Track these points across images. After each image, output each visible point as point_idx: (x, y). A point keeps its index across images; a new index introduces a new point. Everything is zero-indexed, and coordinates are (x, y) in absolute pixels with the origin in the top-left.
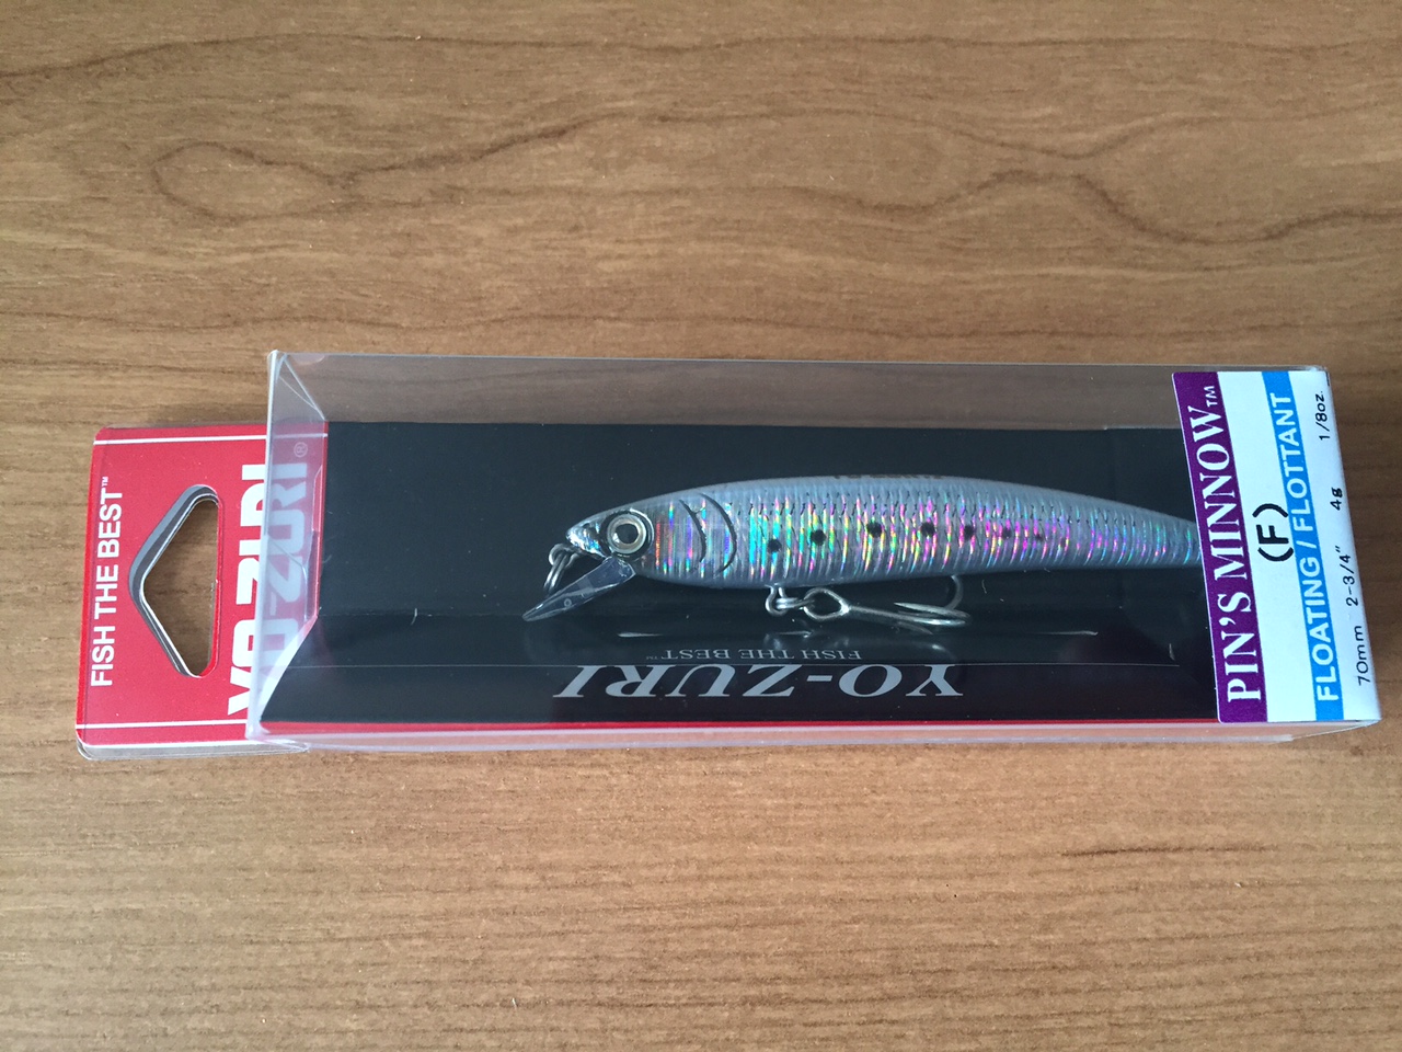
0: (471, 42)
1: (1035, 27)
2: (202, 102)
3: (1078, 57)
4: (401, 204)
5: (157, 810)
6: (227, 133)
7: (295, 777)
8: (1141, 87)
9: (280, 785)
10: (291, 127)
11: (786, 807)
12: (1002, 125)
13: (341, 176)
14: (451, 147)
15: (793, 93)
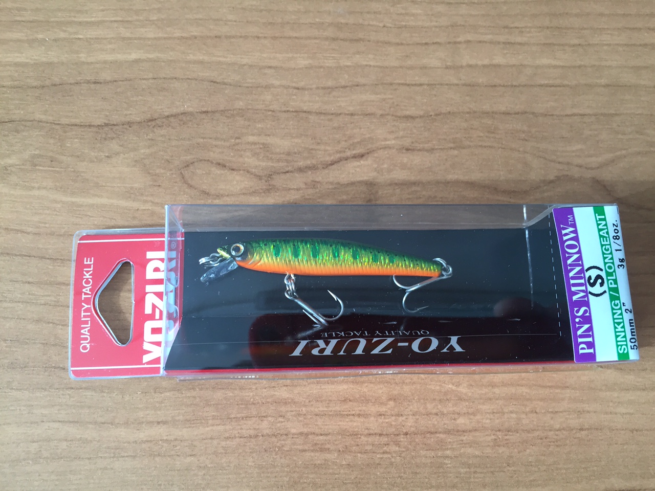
0: (321, 113)
1: (572, 107)
2: (202, 140)
3: (592, 122)
4: (291, 189)
5: (192, 473)
6: (214, 155)
7: (253, 457)
8: (620, 136)
9: (246, 461)
10: (242, 153)
11: (470, 472)
12: (558, 154)
13: (265, 176)
14: (314, 162)
15: (465, 137)
